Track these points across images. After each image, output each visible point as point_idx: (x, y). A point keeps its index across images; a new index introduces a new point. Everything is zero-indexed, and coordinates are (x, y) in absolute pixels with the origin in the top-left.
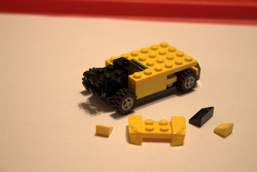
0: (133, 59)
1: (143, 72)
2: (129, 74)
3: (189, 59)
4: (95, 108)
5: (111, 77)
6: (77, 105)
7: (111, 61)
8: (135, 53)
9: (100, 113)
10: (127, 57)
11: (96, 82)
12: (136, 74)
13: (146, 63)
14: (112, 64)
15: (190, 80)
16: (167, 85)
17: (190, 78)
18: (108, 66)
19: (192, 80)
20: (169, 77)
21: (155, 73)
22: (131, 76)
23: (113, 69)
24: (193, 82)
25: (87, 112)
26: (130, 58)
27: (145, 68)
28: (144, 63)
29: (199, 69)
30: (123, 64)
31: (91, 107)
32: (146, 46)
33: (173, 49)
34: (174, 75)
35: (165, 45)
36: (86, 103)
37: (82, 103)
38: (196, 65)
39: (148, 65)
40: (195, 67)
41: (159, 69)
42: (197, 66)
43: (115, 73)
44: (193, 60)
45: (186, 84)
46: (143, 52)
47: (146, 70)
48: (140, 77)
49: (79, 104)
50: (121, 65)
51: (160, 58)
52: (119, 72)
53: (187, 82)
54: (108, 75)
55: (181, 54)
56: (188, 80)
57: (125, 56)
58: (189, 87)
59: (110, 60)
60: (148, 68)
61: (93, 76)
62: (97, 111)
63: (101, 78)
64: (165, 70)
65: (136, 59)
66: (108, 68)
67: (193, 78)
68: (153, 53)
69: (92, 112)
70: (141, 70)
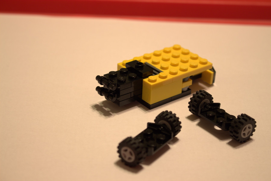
0: (146, 63)
1: (157, 76)
2: (143, 77)
3: (204, 61)
4: (109, 110)
5: (125, 80)
6: (90, 107)
7: (123, 65)
8: (148, 56)
9: (114, 115)
10: (140, 60)
11: (110, 86)
12: (151, 78)
13: (160, 66)
14: (125, 67)
15: (247, 128)
16: (182, 89)
17: (247, 126)
18: (121, 69)
19: (249, 128)
20: (184, 81)
21: (170, 77)
22: (146, 80)
23: (126, 73)
24: (251, 130)
25: (101, 114)
26: (143, 61)
27: (160, 71)
28: (158, 67)
29: (214, 72)
30: (137, 67)
31: (104, 108)
32: (159, 48)
33: (186, 52)
34: (190, 79)
35: (177, 47)
36: (99, 105)
37: (95, 104)
38: (211, 68)
39: (162, 68)
40: (210, 70)
41: (174, 72)
42: (212, 70)
43: (129, 76)
44: (208, 63)
45: (243, 132)
46: (156, 55)
47: (161, 74)
48: (155, 81)
49: (92, 105)
50: (135, 68)
51: (175, 61)
52: (133, 76)
53: (244, 130)
54: (122, 78)
55: (195, 57)
56: (246, 128)
57: (138, 60)
58: (246, 136)
59: (122, 63)
60: (162, 72)
61: (106, 80)
62: (111, 113)
63: (115, 81)
64: (180, 73)
65: (149, 62)
66: (121, 72)
67: (251, 126)
68: (166, 56)
69: (107, 114)
70: (156, 74)
